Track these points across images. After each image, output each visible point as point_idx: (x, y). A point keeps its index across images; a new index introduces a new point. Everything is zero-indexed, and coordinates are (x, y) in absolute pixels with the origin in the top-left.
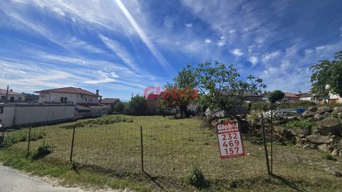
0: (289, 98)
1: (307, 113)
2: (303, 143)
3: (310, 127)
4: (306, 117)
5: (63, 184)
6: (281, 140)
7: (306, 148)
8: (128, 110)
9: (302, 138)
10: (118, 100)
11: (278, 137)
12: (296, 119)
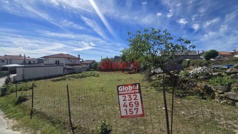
0: (224, 56)
1: (232, 70)
2: (221, 98)
3: (230, 84)
4: (229, 74)
5: (13, 128)
6: (202, 95)
7: (224, 104)
8: (100, 68)
9: (221, 94)
10: (94, 61)
11: (199, 91)
12: (220, 75)
